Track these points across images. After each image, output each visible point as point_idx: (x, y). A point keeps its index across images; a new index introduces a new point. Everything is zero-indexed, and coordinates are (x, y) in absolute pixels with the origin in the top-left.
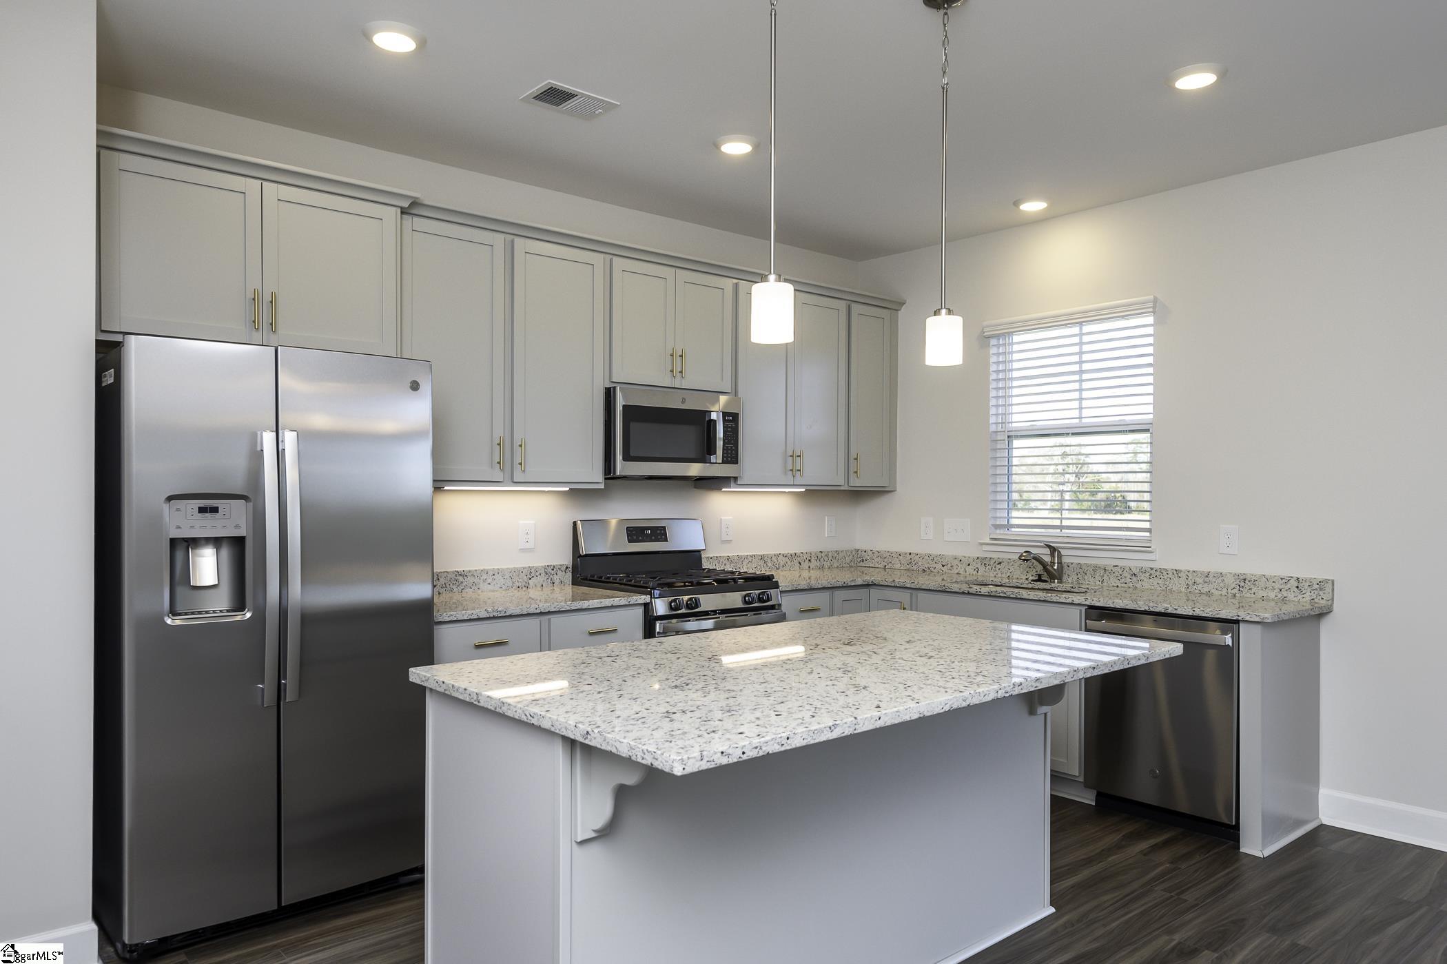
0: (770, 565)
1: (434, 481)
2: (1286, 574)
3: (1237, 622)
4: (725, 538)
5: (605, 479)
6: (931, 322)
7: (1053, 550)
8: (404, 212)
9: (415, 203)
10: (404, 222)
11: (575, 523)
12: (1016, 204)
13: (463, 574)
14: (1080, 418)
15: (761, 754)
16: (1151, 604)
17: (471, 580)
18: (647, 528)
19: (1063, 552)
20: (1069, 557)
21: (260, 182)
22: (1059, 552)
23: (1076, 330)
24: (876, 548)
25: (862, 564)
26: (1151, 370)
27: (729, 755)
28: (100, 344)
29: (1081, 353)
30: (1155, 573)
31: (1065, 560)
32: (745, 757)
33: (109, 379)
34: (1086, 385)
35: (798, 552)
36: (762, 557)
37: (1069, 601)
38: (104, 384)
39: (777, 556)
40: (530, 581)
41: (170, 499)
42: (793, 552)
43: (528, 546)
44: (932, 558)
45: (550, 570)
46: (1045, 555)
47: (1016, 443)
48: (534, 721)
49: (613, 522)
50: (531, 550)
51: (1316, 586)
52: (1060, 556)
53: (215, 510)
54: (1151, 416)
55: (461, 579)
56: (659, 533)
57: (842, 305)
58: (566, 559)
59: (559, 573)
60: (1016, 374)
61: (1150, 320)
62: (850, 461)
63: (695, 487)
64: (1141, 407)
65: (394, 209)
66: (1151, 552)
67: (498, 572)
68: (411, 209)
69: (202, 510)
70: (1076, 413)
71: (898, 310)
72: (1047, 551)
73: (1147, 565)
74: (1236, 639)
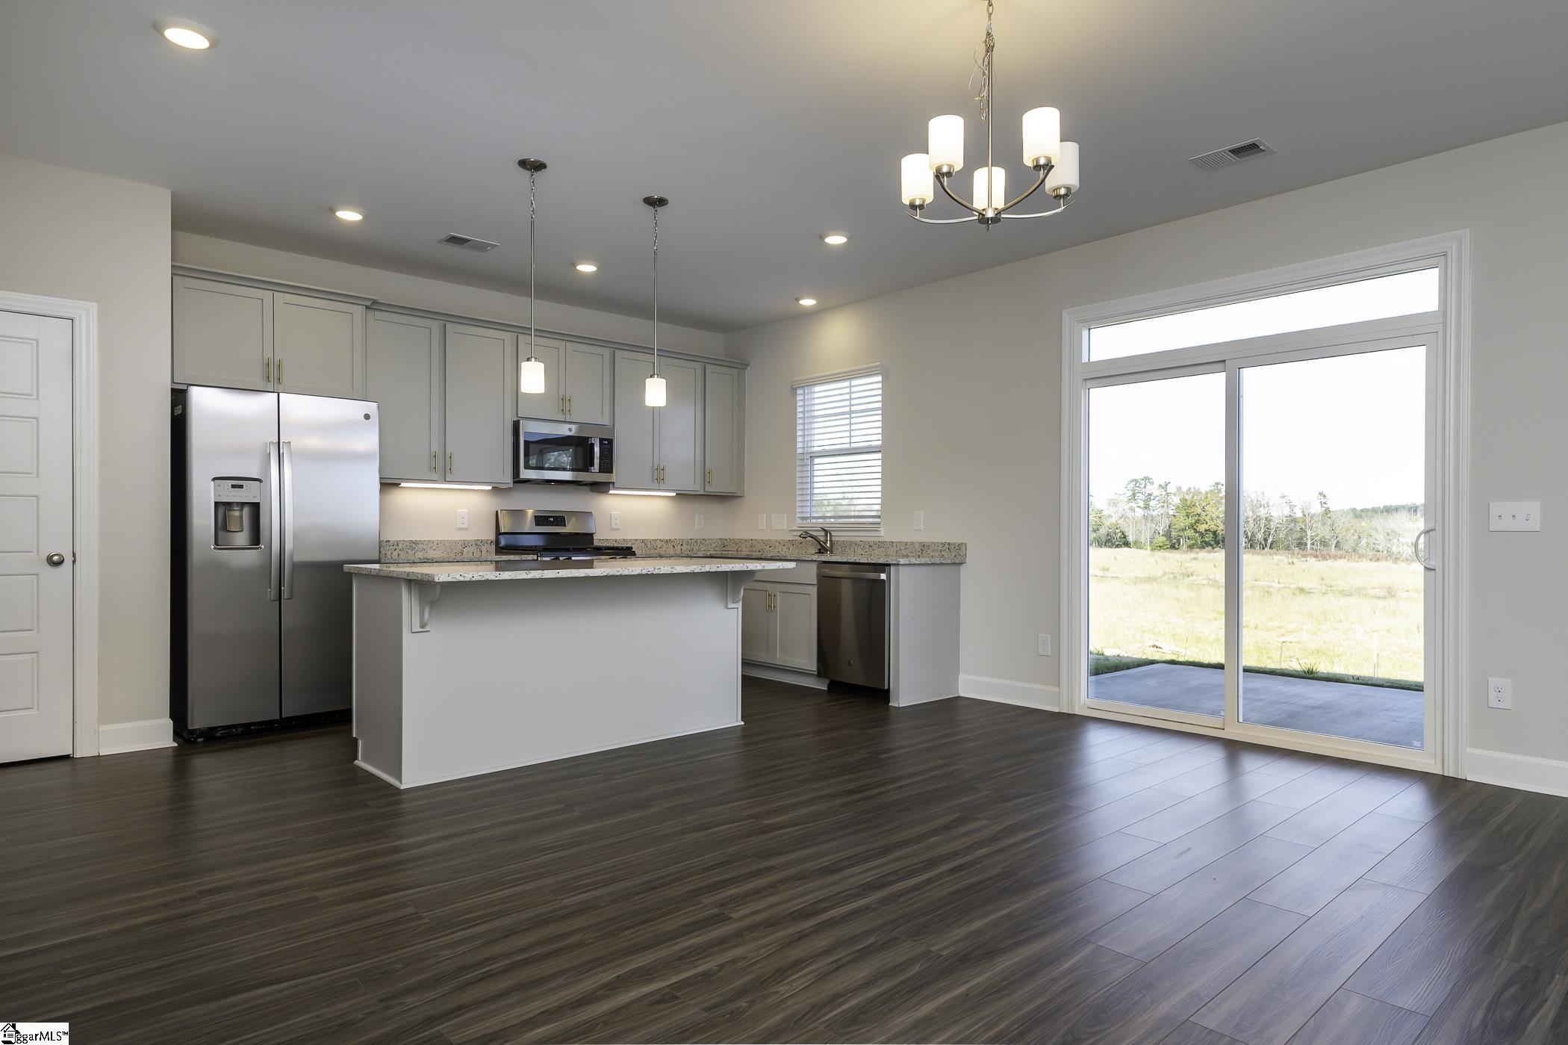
0: (649, 546)
1: (380, 478)
2: (943, 541)
3: (889, 565)
4: (614, 526)
5: (514, 482)
6: (649, 381)
7: (826, 532)
8: (367, 307)
9: (375, 302)
10: (368, 314)
11: (497, 512)
12: (797, 300)
13: (416, 543)
14: (850, 443)
15: (483, 579)
16: (849, 558)
17: (421, 546)
18: (551, 517)
19: (833, 534)
20: (838, 536)
21: (272, 292)
22: (830, 534)
23: (847, 384)
24: (732, 537)
25: (724, 549)
26: (880, 412)
27: (464, 577)
28: (173, 391)
29: (851, 399)
30: (881, 544)
31: (834, 539)
32: (473, 579)
33: (178, 411)
34: (853, 421)
35: (672, 538)
36: (643, 541)
37: (810, 559)
38: (175, 414)
39: (655, 540)
40: (464, 550)
41: (215, 479)
42: (668, 538)
43: (462, 526)
44: (764, 542)
45: (479, 543)
46: (821, 535)
47: (817, 461)
48: (391, 575)
49: (530, 512)
50: (466, 529)
51: (957, 547)
52: (831, 536)
53: (241, 487)
54: (880, 443)
55: (414, 545)
56: (560, 520)
57: (698, 366)
58: (492, 537)
59: (486, 545)
60: (816, 413)
61: (879, 378)
62: (706, 476)
63: (591, 491)
64: (875, 438)
65: (360, 307)
66: (878, 531)
67: (441, 542)
68: (373, 306)
69: (233, 486)
70: (847, 440)
71: (745, 369)
72: (823, 533)
73: (876, 540)
74: (889, 577)
